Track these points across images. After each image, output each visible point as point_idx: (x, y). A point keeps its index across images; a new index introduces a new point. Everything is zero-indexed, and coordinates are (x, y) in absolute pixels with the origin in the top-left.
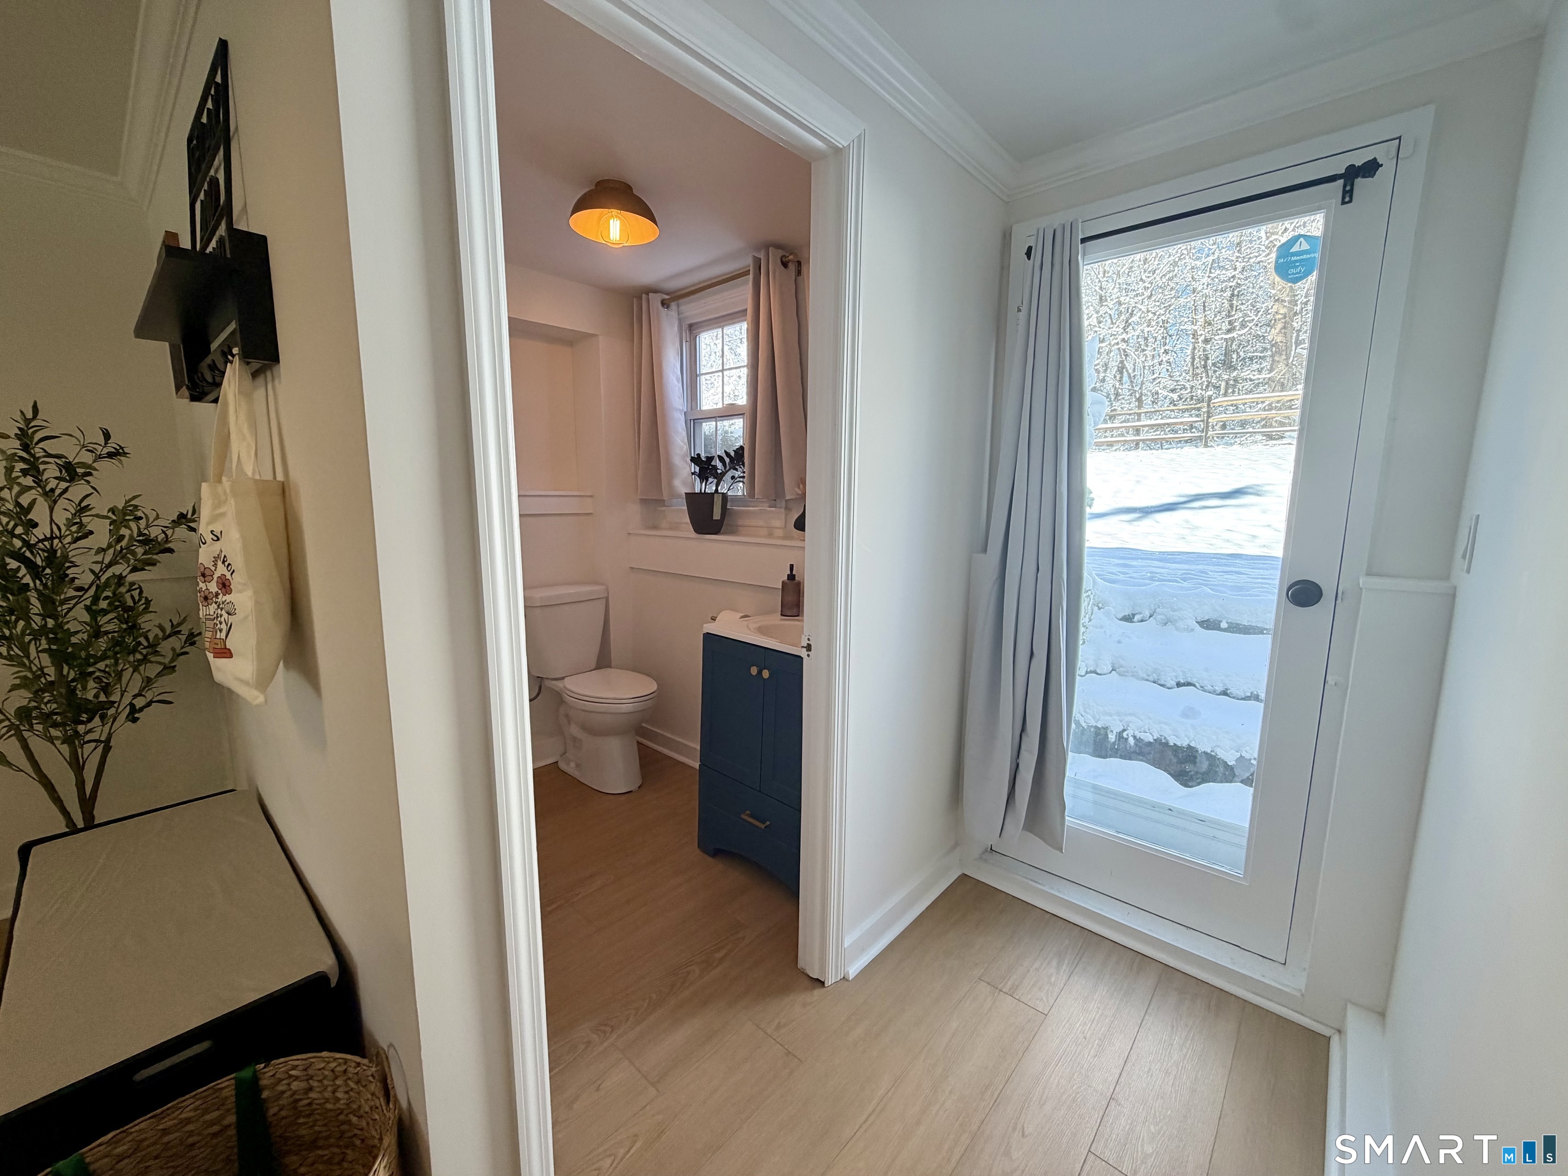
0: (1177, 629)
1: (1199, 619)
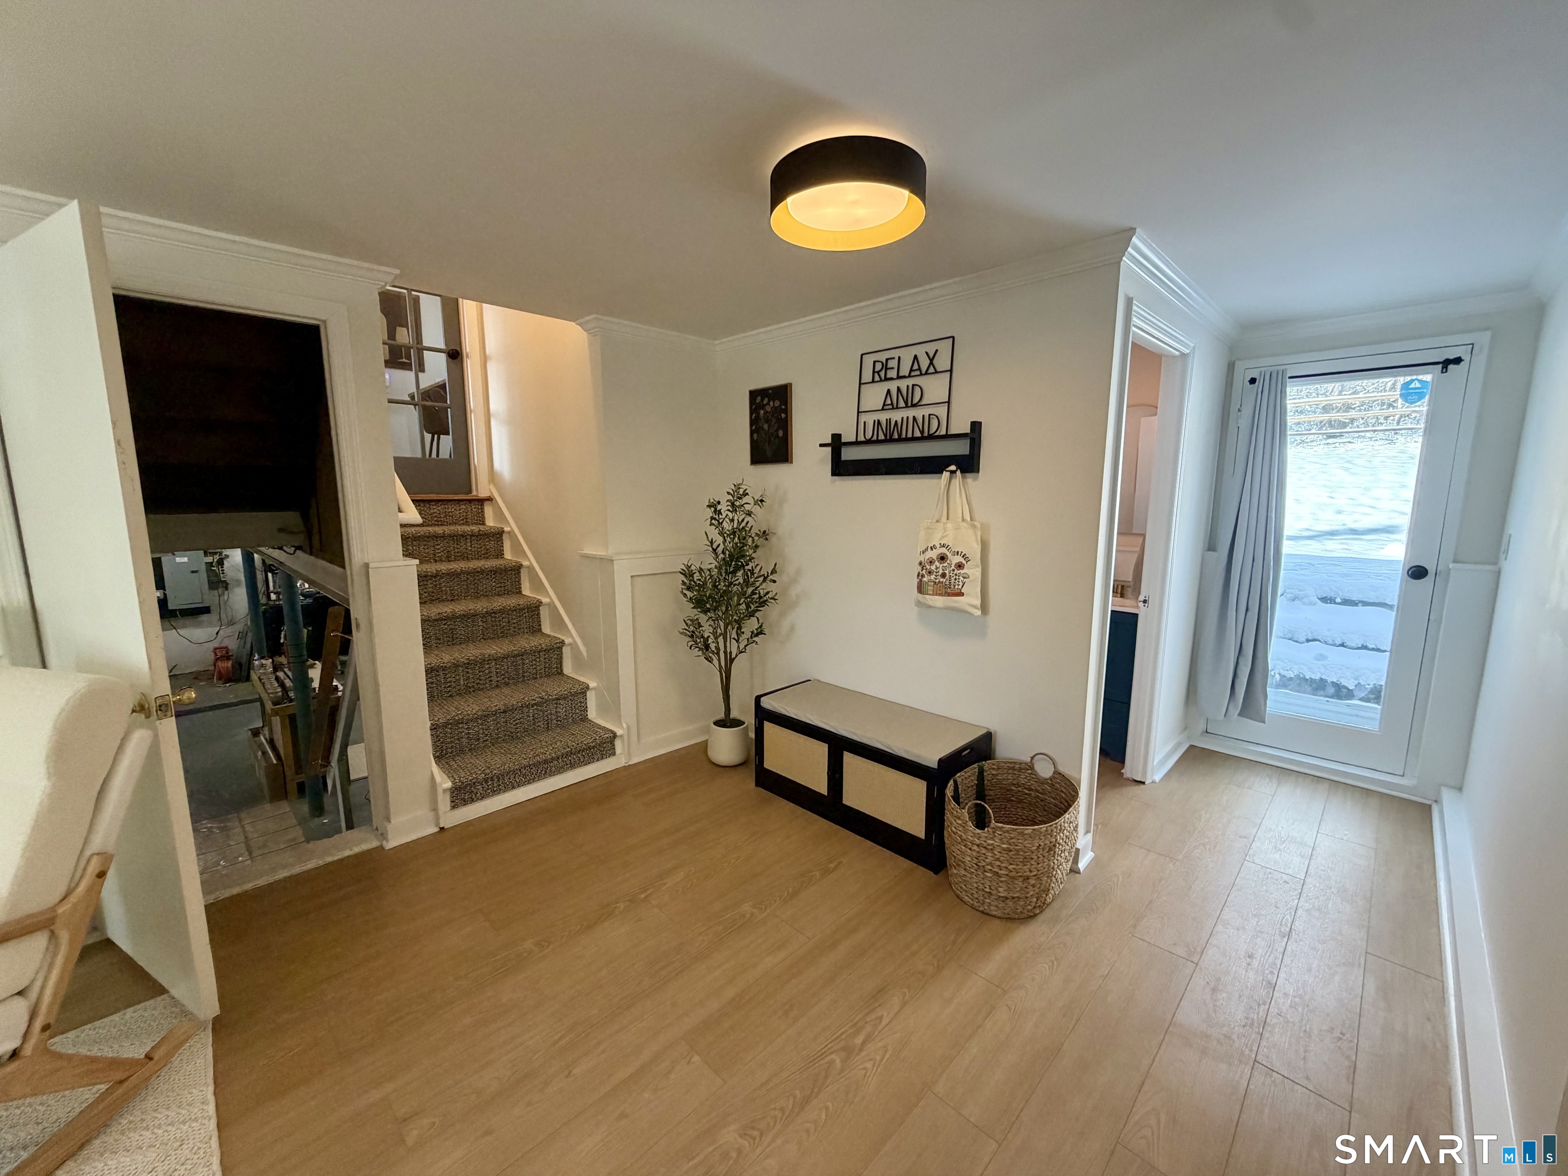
0: (1304, 604)
1: (1319, 597)
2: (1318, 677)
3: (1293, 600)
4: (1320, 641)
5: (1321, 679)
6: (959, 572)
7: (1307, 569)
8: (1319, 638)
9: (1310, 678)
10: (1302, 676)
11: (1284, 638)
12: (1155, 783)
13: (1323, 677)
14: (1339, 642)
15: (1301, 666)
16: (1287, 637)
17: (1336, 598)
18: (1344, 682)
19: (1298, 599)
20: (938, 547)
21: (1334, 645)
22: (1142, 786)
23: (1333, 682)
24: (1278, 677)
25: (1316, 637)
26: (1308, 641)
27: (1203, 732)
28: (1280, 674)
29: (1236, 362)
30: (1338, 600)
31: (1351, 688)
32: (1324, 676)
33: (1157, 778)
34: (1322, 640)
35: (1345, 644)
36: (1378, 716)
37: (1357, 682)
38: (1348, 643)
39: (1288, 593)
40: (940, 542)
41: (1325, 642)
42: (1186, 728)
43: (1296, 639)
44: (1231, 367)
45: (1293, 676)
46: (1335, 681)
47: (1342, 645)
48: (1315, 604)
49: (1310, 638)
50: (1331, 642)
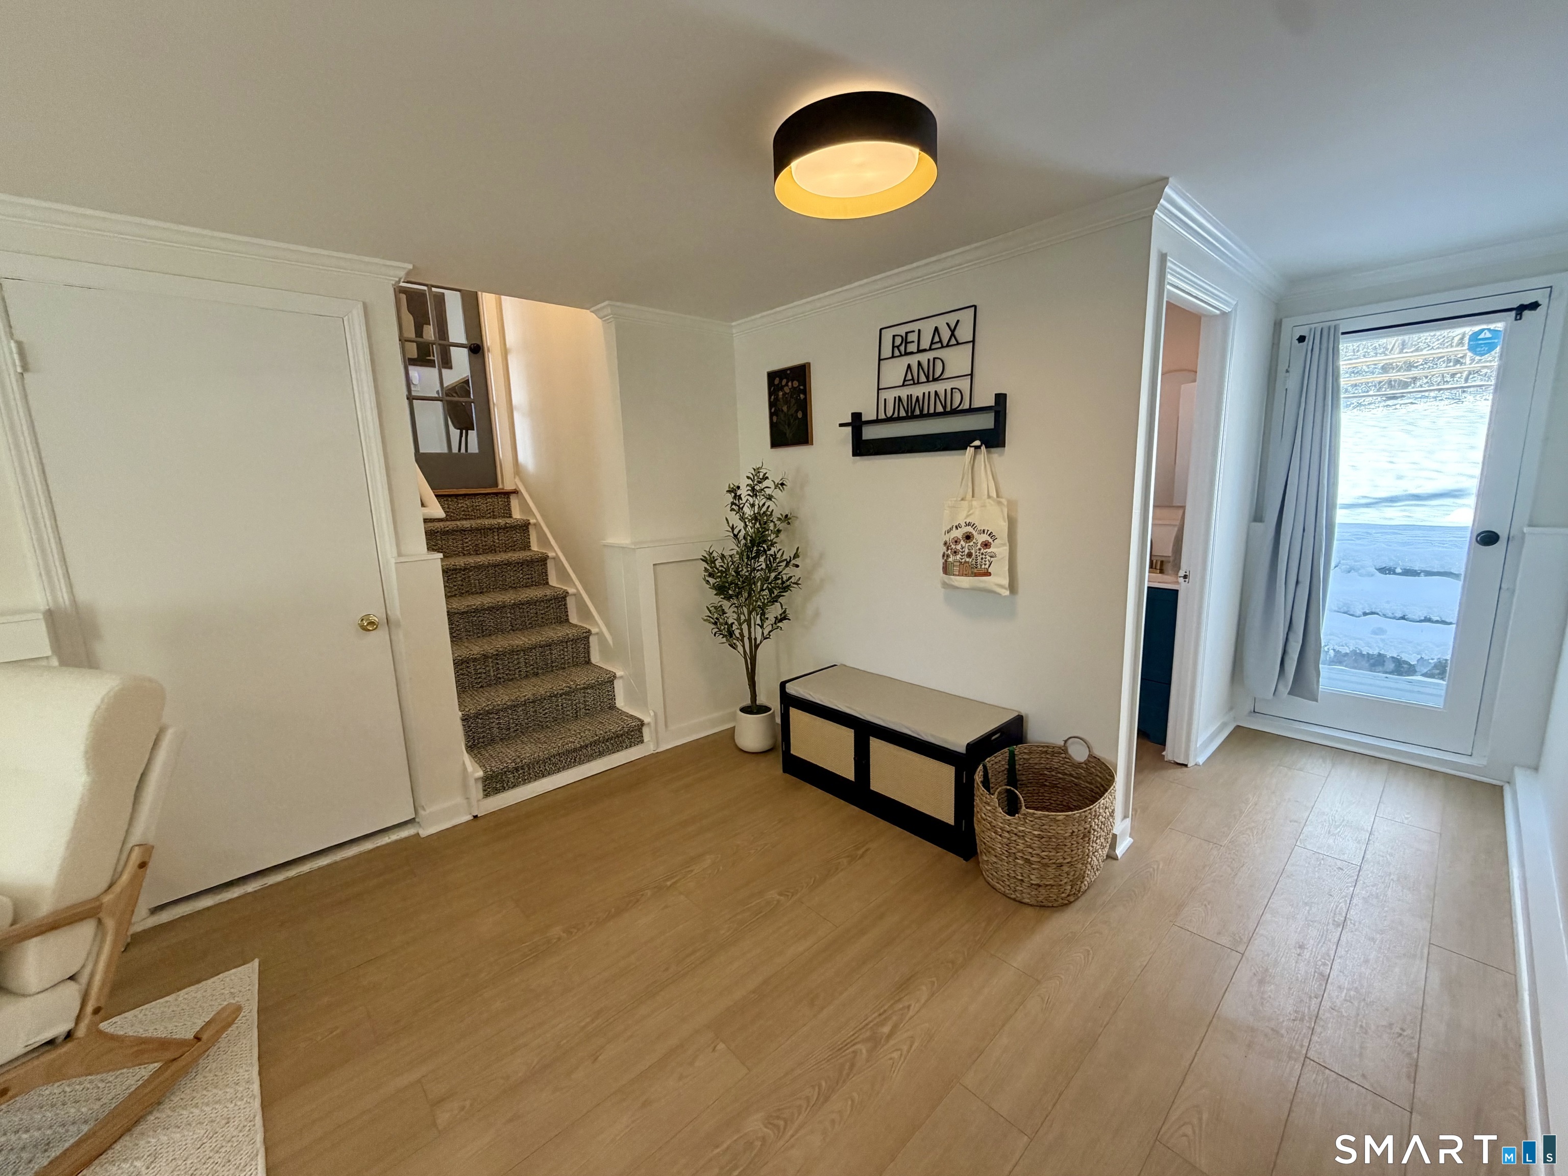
0: (1361, 575)
1: (1378, 568)
2: (1376, 652)
3: (1349, 572)
4: (1378, 614)
5: (1380, 654)
6: (985, 551)
7: (1364, 538)
8: (1378, 611)
9: (1368, 653)
10: (1358, 651)
11: (1338, 612)
12: (1199, 765)
13: (1382, 652)
14: (1399, 615)
15: (1358, 641)
16: (1342, 610)
17: (1396, 568)
18: (1405, 657)
19: (1354, 570)
20: (963, 526)
21: (1394, 618)
22: (1185, 769)
23: (1393, 657)
24: (1332, 653)
25: (1374, 610)
26: (1365, 614)
27: (1251, 712)
28: (1334, 650)
29: (1283, 320)
30: (1399, 570)
31: (1412, 663)
32: (1383, 650)
33: (1201, 760)
34: (1380, 613)
35: (1406, 617)
36: (1443, 693)
37: (1419, 657)
38: (1409, 616)
39: (1343, 565)
40: (965, 521)
41: (1384, 615)
42: (1231, 709)
43: (1351, 613)
44: (1277, 325)
45: (1348, 652)
46: (1395, 656)
47: (1403, 618)
48: (1372, 575)
49: (1368, 612)
50: (1390, 615)
